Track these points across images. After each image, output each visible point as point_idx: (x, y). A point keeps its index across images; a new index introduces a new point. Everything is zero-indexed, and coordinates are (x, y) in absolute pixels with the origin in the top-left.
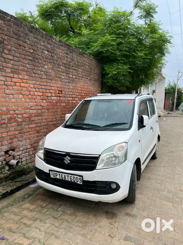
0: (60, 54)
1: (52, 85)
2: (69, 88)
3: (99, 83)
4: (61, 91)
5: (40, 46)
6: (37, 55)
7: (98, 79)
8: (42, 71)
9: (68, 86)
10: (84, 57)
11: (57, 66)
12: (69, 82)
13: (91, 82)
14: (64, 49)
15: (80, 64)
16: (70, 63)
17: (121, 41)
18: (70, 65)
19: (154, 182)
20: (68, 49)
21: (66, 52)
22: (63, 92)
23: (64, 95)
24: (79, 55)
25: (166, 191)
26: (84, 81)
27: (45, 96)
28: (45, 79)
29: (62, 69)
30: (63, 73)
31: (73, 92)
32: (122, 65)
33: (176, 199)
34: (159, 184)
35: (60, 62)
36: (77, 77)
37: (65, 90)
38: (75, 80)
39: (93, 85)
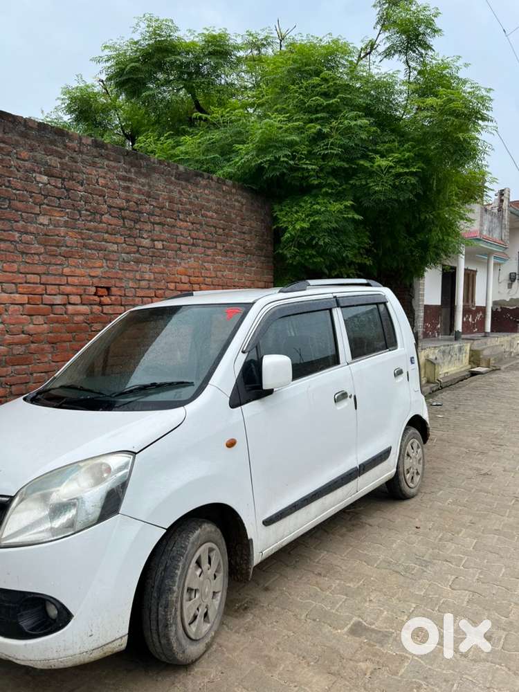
0: (97, 182)
1: (67, 271)
2: (138, 278)
3: (263, 258)
4: (108, 289)
5: (19, 161)
6: (6, 187)
7: (259, 248)
8: (26, 233)
10: (196, 184)
11: (89, 216)
12: (138, 262)
13: (231, 257)
14: (114, 167)
15: (180, 206)
16: (141, 207)
17: (320, 131)
18: (140, 212)
19: (334, 586)
20: (132, 167)
21: (124, 173)
22: (114, 290)
23: (119, 298)
24: (177, 181)
25: (349, 626)
26: (200, 256)
27: (42, 304)
28: (41, 254)
29: (109, 224)
30: (115, 235)
31: (158, 289)
32: (325, 201)
33: (361, 664)
34: (346, 595)
35: (98, 203)
36: (172, 245)
37: (123, 285)
38: (163, 253)
39: (240, 267)
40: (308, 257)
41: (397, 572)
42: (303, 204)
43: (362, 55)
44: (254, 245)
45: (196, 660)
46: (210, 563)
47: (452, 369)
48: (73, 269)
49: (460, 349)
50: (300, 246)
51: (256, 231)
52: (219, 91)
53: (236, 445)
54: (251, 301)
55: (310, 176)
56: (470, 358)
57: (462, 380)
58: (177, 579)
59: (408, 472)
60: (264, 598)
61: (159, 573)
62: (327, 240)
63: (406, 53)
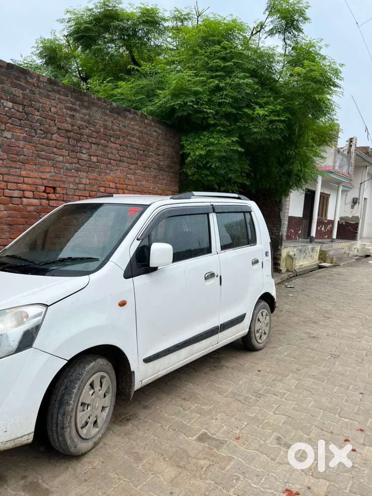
0: (50, 110)
1: (23, 173)
2: (77, 182)
3: (172, 174)
4: (54, 188)
7: (170, 167)
9: (77, 177)
10: (125, 117)
11: (43, 134)
12: (77, 170)
13: (148, 172)
14: (63, 100)
15: (112, 132)
16: (82, 130)
17: (218, 85)
18: (82, 134)
19: (193, 407)
20: (77, 101)
21: (71, 105)
22: (58, 189)
23: (62, 195)
24: (110, 114)
25: (198, 435)
26: (125, 169)
27: (4, 196)
28: (5, 159)
29: (58, 142)
30: (61, 149)
31: (92, 191)
32: (219, 136)
33: (201, 461)
34: (200, 414)
35: (50, 126)
36: (104, 160)
37: (66, 186)
38: (97, 165)
39: (154, 179)
40: (204, 176)
41: (238, 400)
42: (202, 137)
43: (254, 32)
44: (166, 164)
45: (86, 453)
46: (101, 386)
47: (306, 263)
48: (28, 172)
49: (313, 249)
50: (198, 167)
51: (169, 155)
52: (149, 51)
53: (127, 304)
54: (148, 204)
55: (209, 118)
56: (319, 255)
57: (312, 271)
58: (73, 396)
59: (258, 332)
60: (142, 414)
61: (61, 391)
62: (217, 165)
63: (284, 33)
